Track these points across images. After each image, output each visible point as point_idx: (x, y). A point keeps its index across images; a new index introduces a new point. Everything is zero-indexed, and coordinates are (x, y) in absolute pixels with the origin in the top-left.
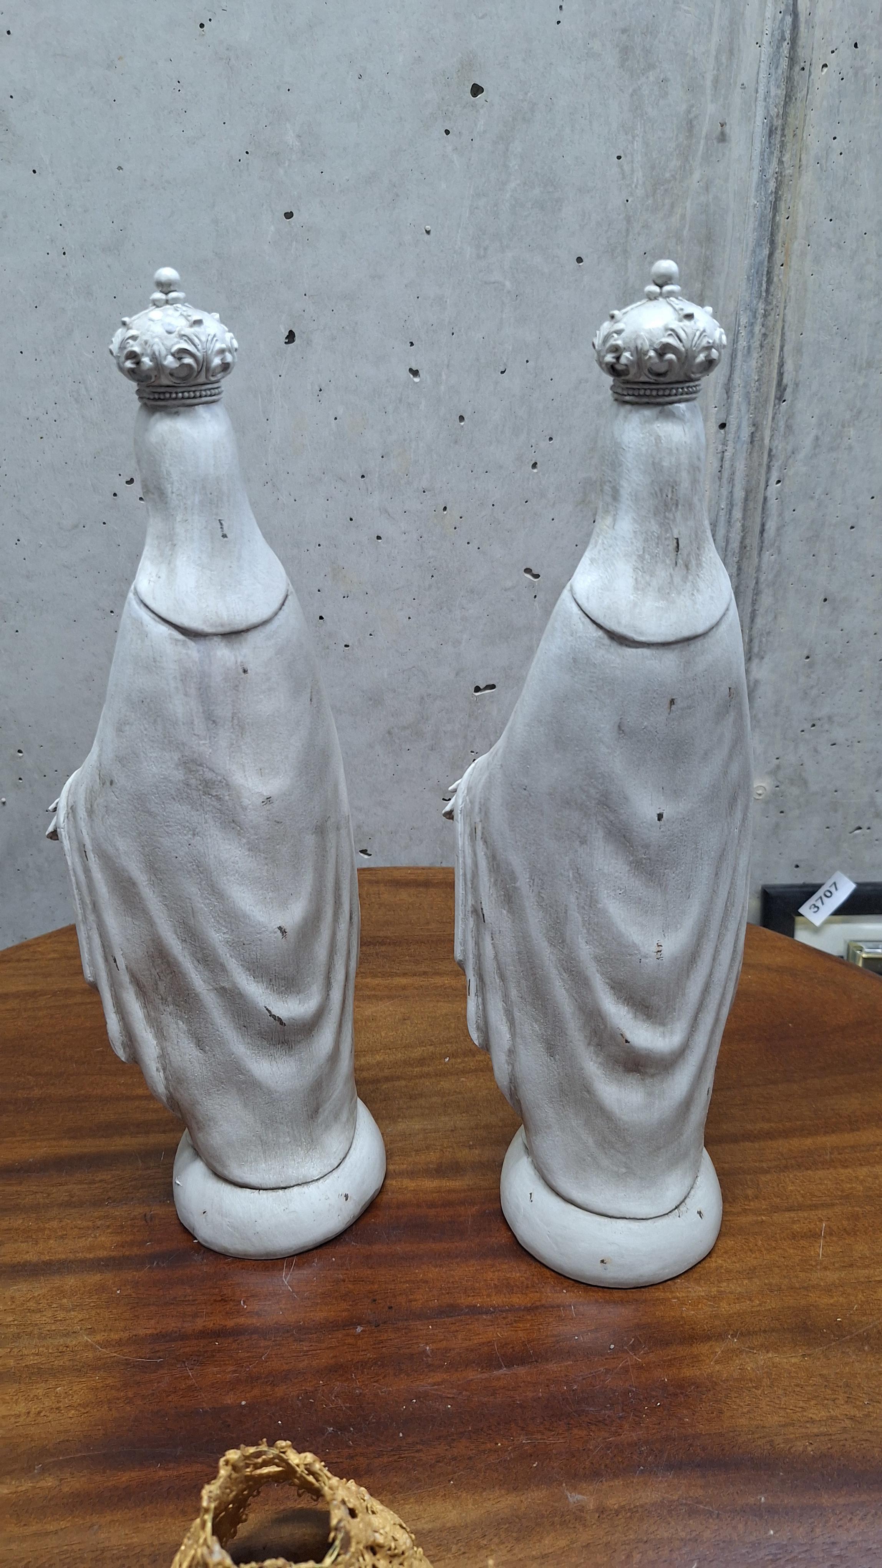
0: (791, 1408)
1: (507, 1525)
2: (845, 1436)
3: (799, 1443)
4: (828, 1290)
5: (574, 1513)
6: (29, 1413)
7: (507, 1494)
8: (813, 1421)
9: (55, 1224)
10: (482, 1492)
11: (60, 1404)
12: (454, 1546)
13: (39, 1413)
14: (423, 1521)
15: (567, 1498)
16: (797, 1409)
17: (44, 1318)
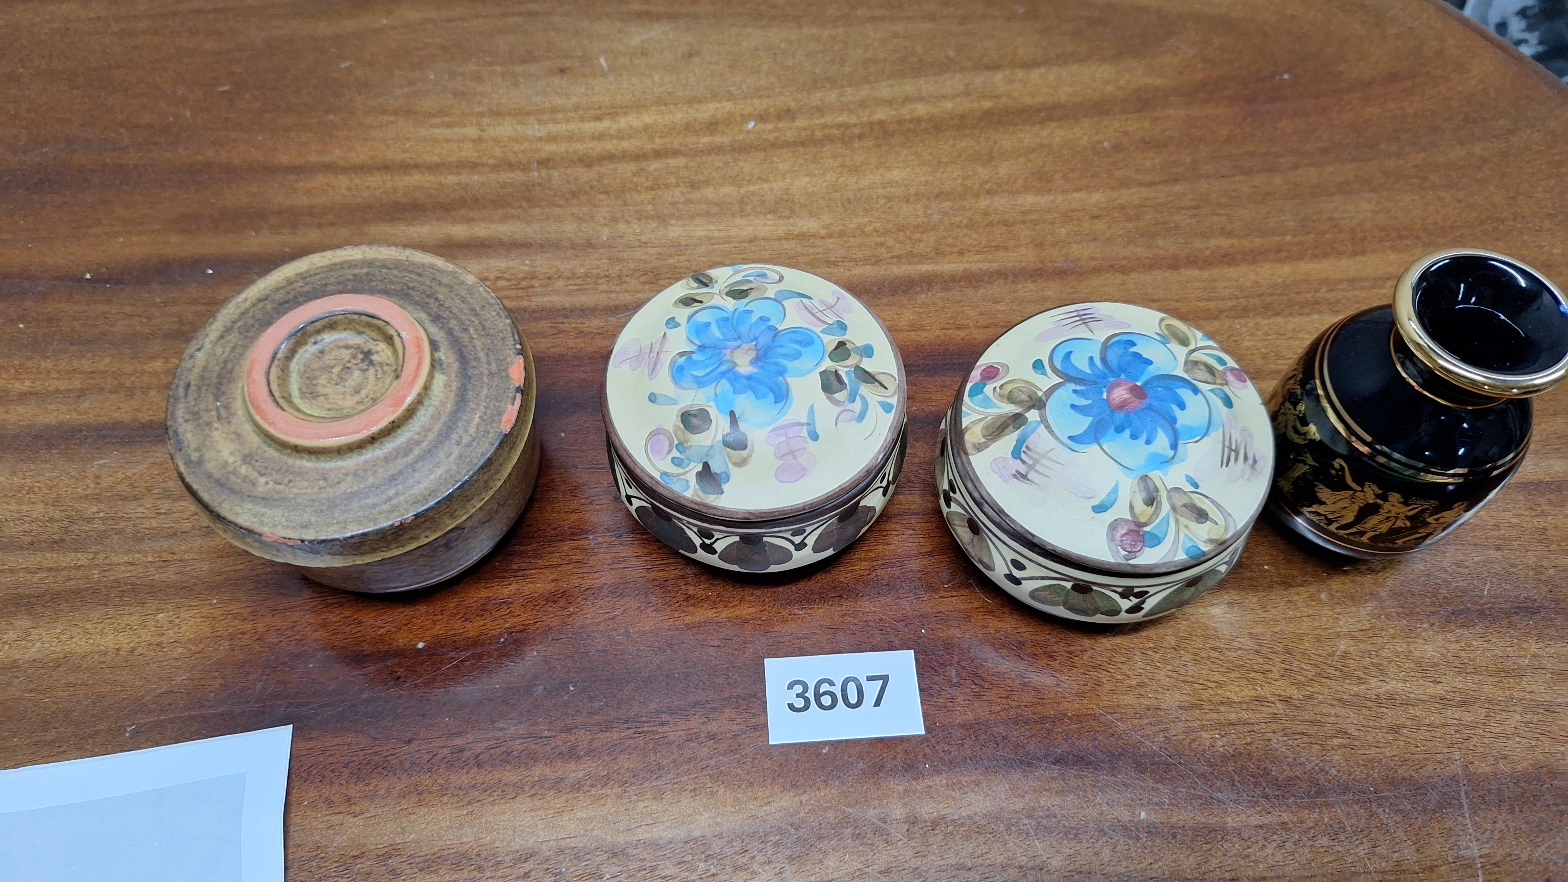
0: (1201, 681)
1: (778, 837)
3: (1204, 734)
6: (118, 649)
7: (781, 792)
8: (1230, 703)
9: (158, 365)
10: (747, 787)
11: (163, 638)
12: (702, 865)
13: (133, 650)
14: (661, 827)
17: (141, 509)
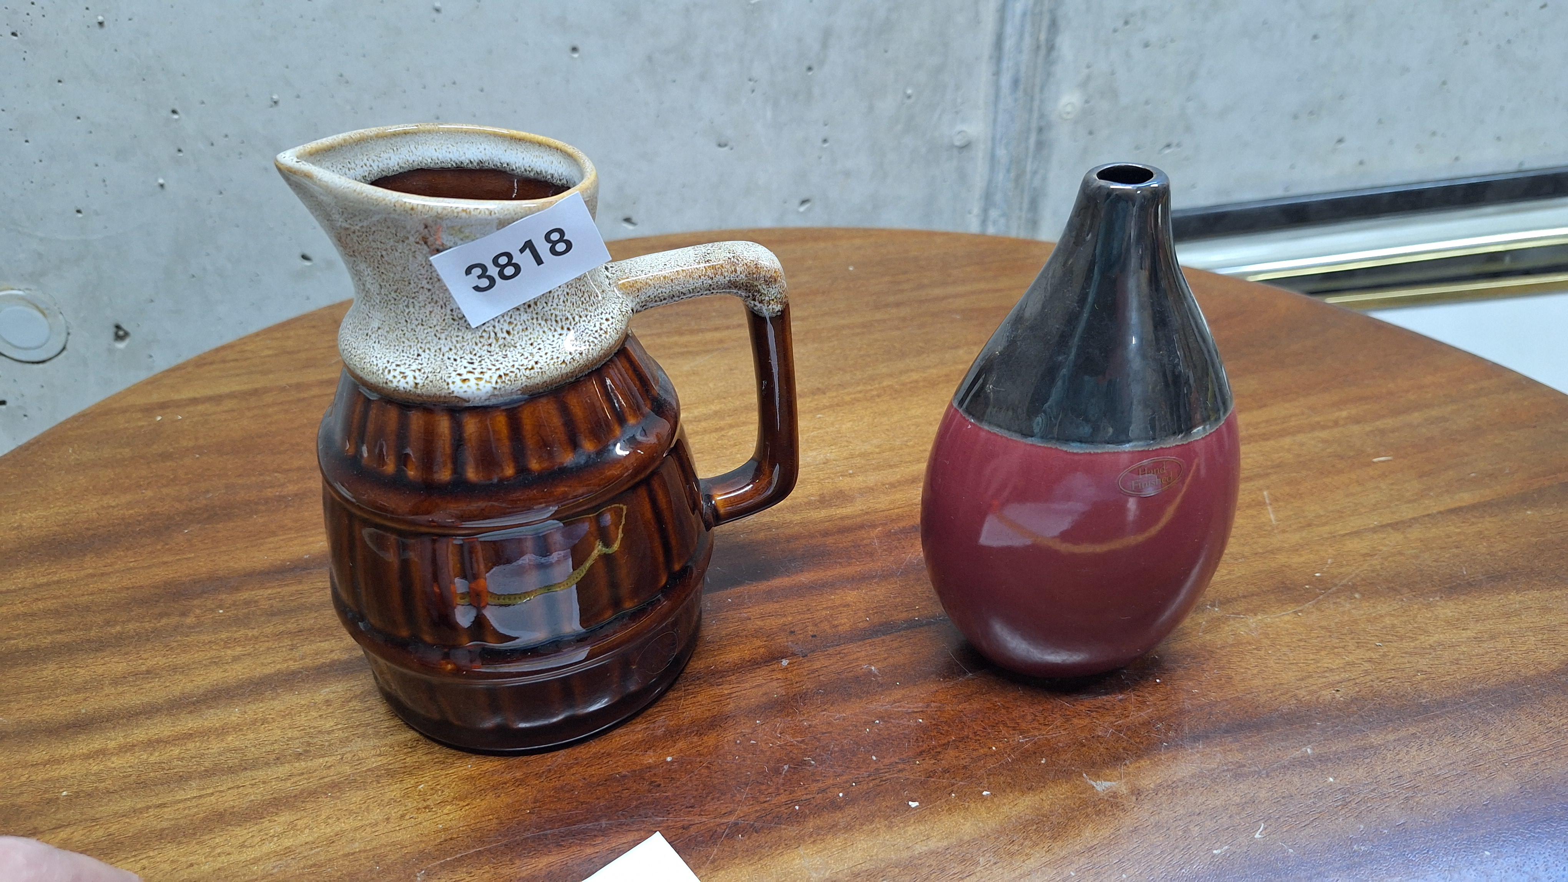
3: (1323, 692)
4: (1296, 549)
5: (1107, 800)
6: (388, 819)
7: (1022, 796)
8: (1332, 670)
11: (428, 803)
15: (1093, 787)
16: (1310, 662)
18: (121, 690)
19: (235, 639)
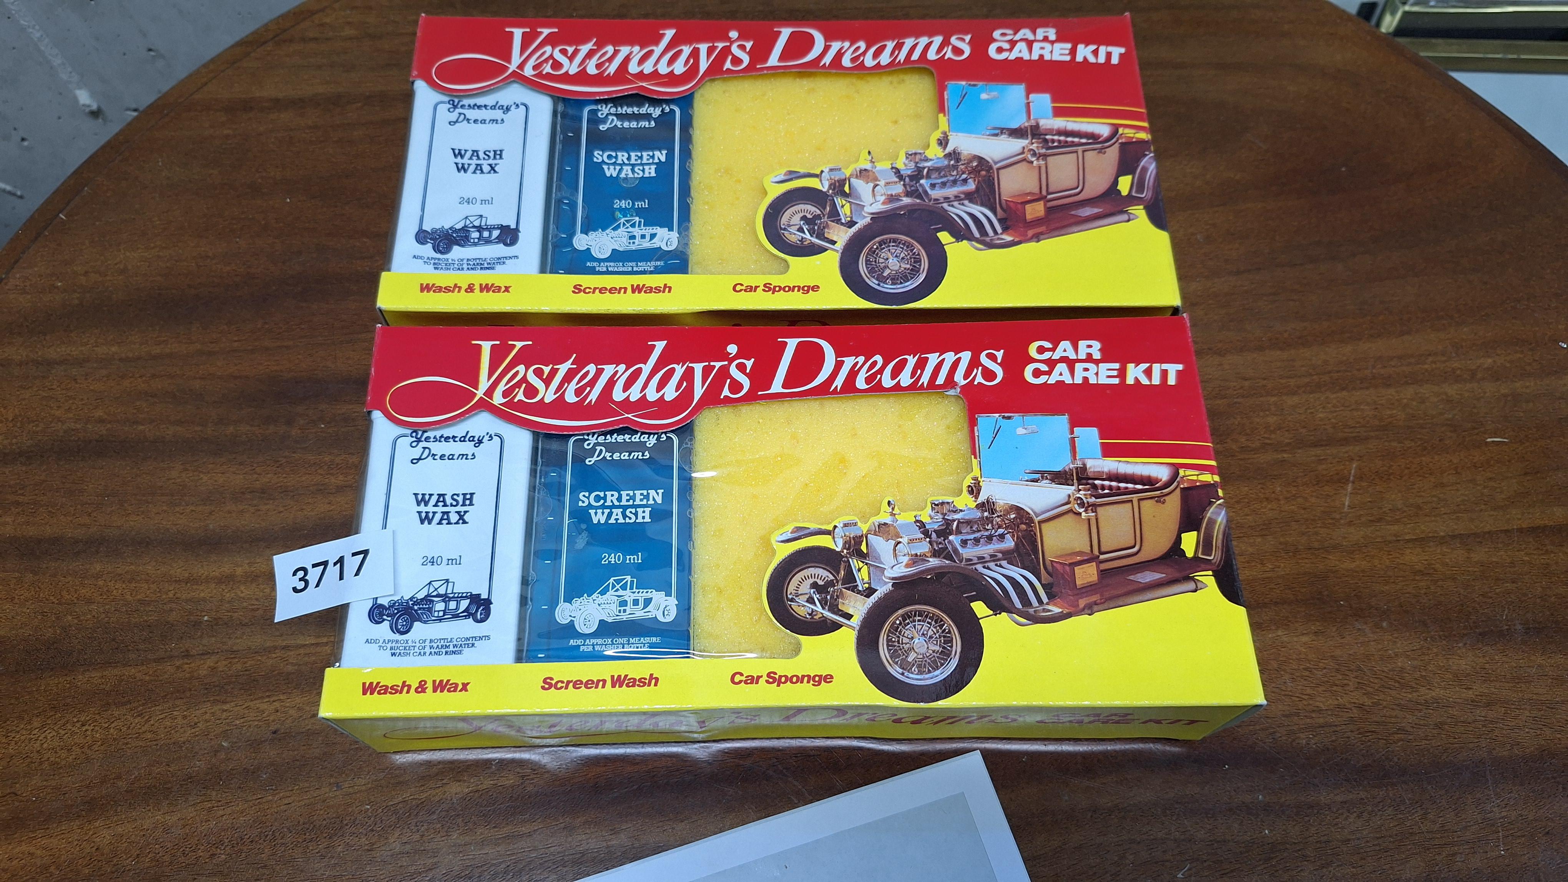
2: (1351, 727)
4: (1351, 551)
5: (1066, 812)
15: (1059, 795)
16: (1304, 697)
18: (241, 508)
19: (337, 464)
